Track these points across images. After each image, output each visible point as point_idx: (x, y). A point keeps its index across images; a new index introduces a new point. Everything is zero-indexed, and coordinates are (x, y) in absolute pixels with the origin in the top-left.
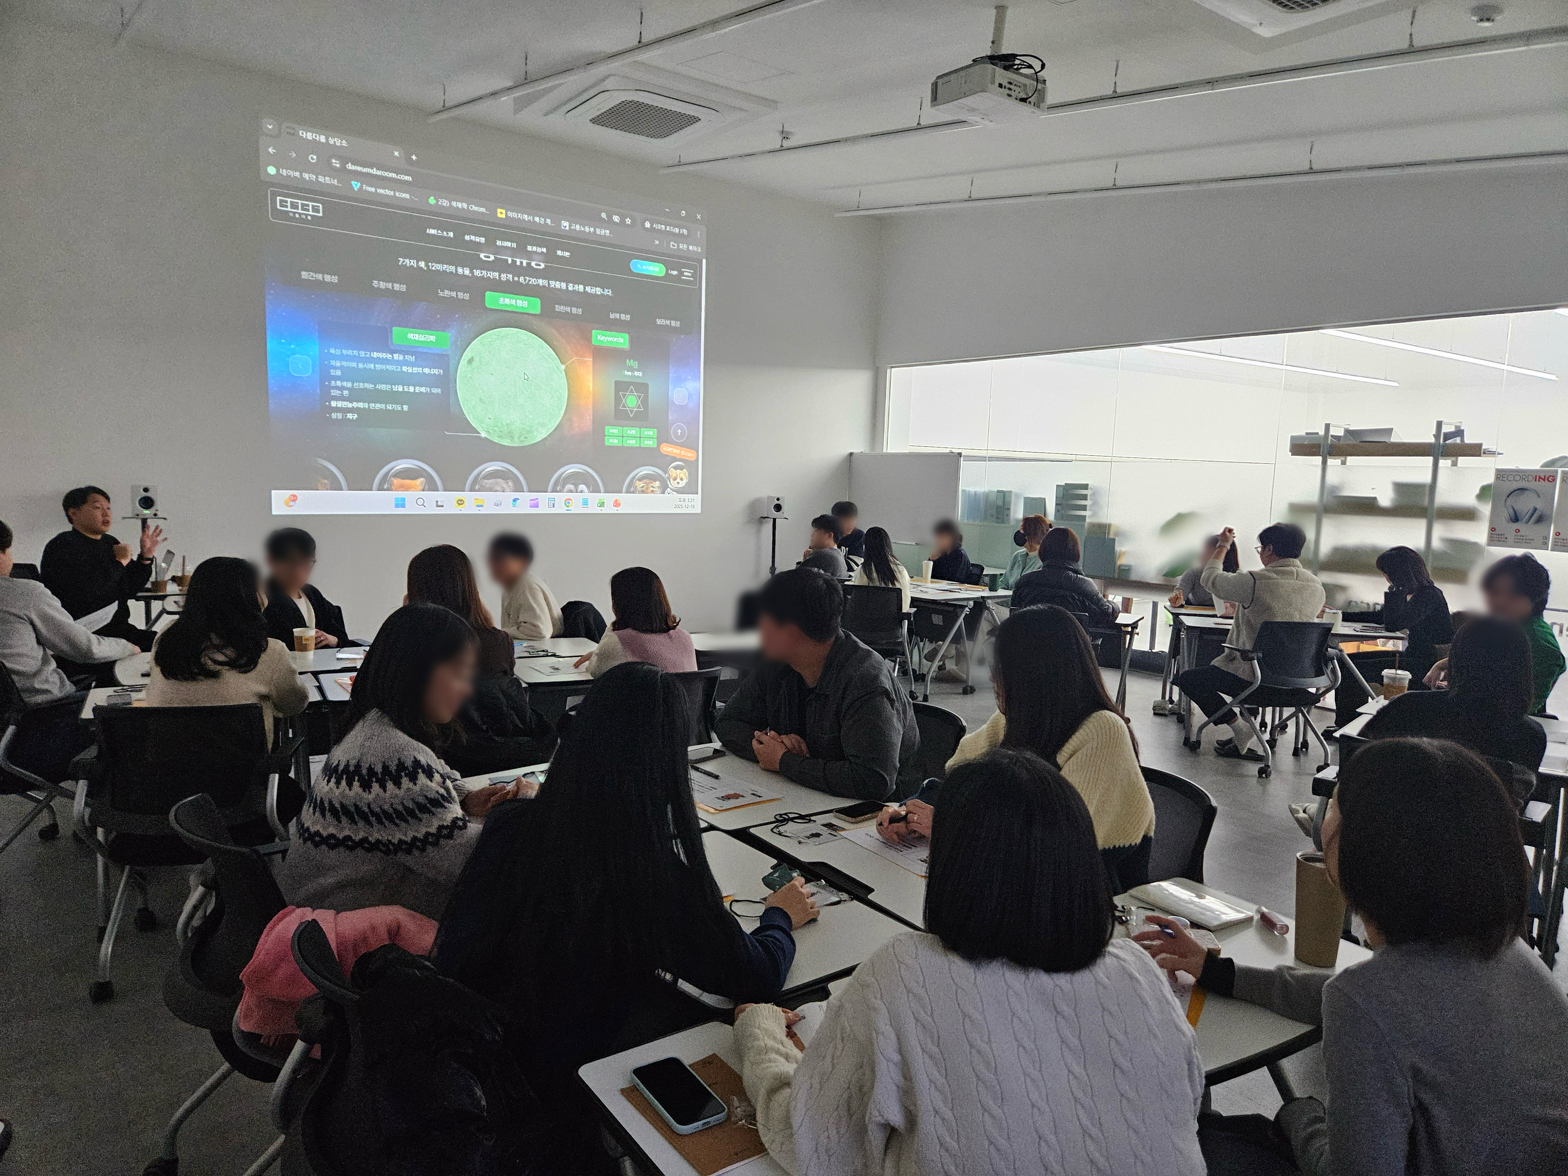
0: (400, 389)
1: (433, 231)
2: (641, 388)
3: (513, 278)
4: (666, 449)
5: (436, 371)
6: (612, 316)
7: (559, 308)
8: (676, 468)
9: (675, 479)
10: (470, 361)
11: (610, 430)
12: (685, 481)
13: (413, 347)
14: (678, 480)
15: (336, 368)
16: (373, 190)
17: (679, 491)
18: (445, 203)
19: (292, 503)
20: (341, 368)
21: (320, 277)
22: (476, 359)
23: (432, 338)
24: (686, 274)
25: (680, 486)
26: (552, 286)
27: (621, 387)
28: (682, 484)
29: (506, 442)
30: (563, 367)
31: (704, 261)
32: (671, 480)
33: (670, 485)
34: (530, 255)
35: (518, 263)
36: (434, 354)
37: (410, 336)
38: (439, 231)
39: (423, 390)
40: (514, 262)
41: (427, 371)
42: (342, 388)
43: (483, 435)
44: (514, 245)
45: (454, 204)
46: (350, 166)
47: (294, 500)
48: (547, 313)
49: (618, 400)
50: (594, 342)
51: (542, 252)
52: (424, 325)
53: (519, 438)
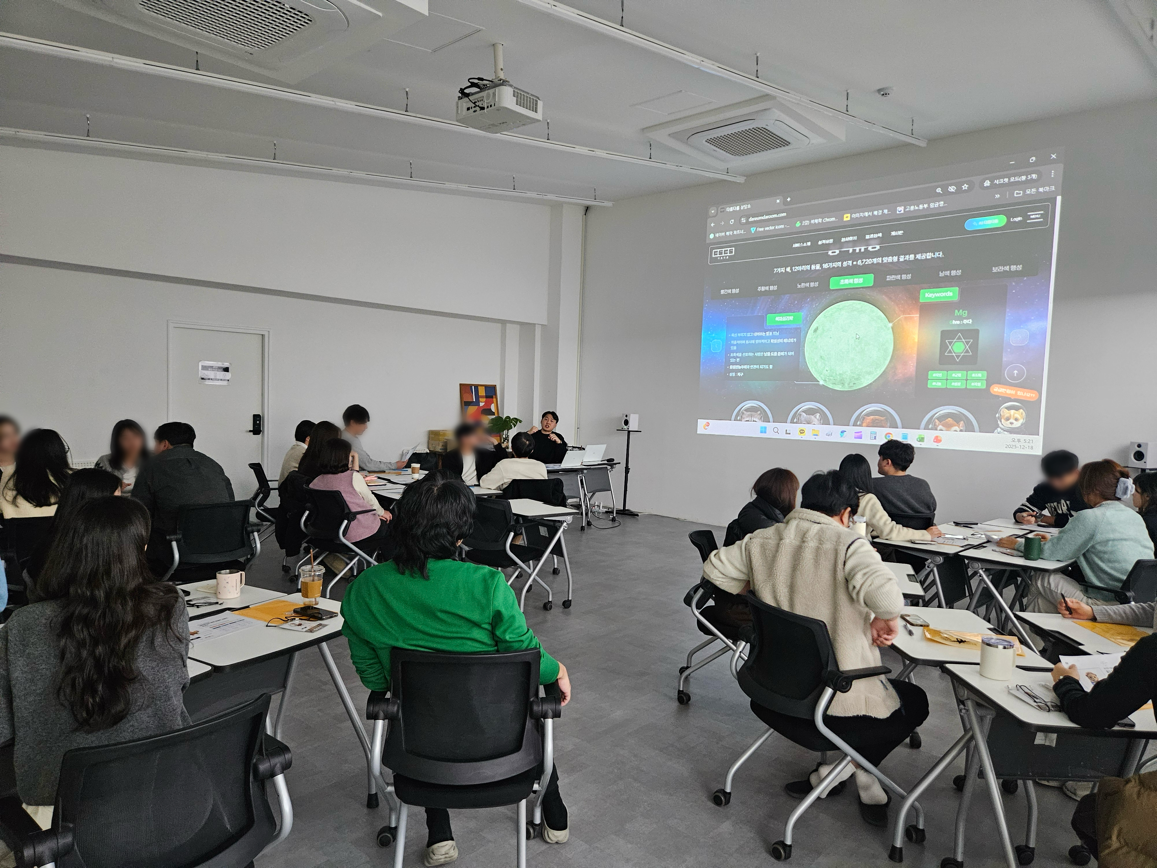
1: (796, 245)
2: (971, 335)
4: (997, 390)
5: (792, 340)
7: (889, 278)
9: (1008, 419)
11: (933, 374)
13: (779, 326)
16: (762, 229)
18: (806, 223)
19: (707, 427)
20: (737, 345)
21: (729, 291)
22: (820, 329)
23: (791, 318)
24: (1034, 216)
27: (947, 336)
28: (1017, 424)
29: (838, 388)
30: (891, 325)
32: (1003, 420)
33: (1000, 425)
34: (867, 242)
35: (857, 251)
36: (791, 329)
37: (777, 319)
38: (802, 244)
39: (782, 354)
40: (854, 250)
41: (786, 340)
42: (736, 358)
43: (821, 383)
44: (855, 238)
45: (813, 221)
46: (751, 219)
47: (708, 426)
48: (880, 284)
49: (943, 347)
50: (922, 300)
51: (879, 237)
52: (786, 310)
53: (849, 384)
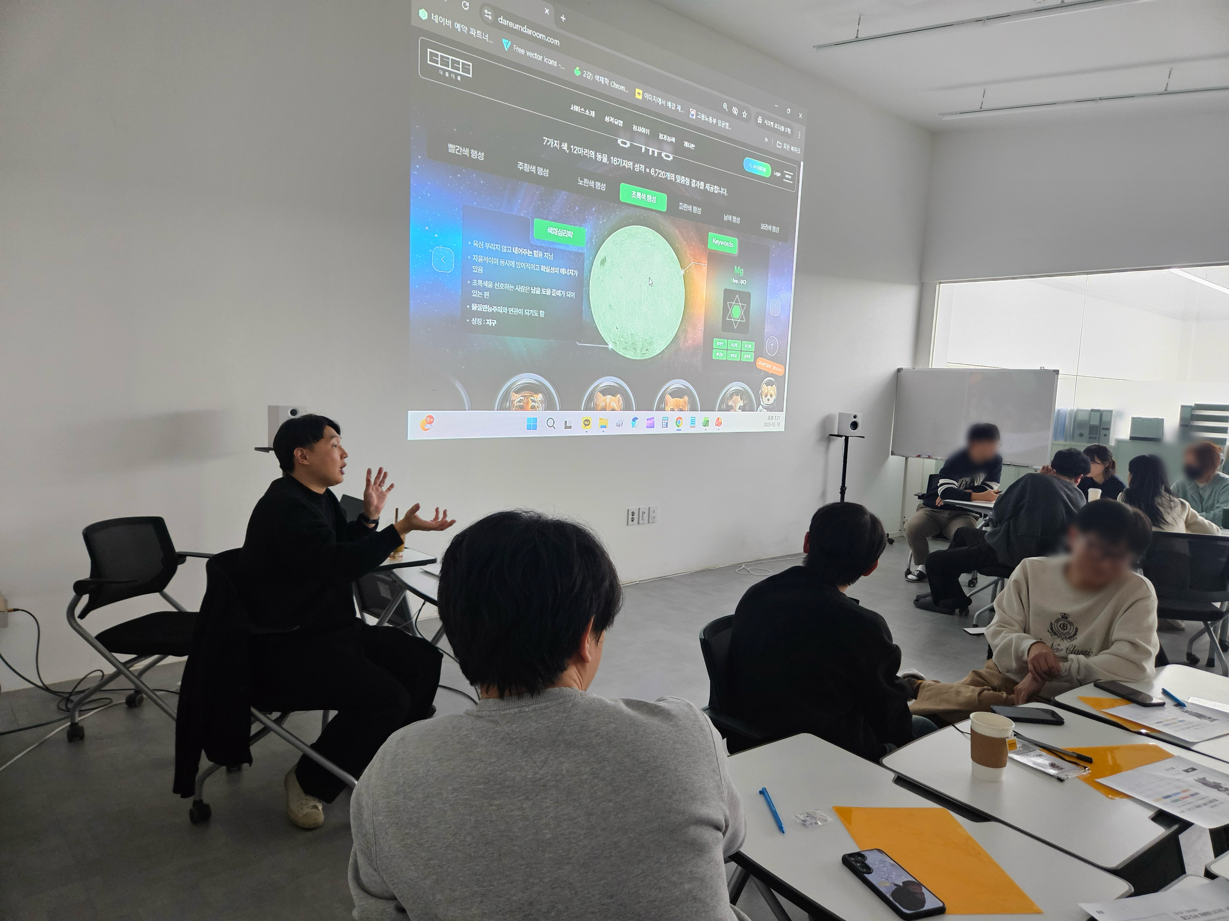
0: (538, 292)
1: (576, 108)
2: (745, 298)
3: (645, 170)
4: (763, 364)
5: (571, 272)
6: (726, 218)
7: (684, 207)
8: (768, 384)
10: (603, 261)
11: (718, 343)
12: (774, 397)
13: (553, 243)
14: (769, 397)
15: (479, 264)
16: (522, 51)
17: (769, 408)
18: (589, 75)
19: (428, 426)
20: (483, 264)
21: (466, 152)
22: (608, 260)
23: (570, 234)
24: (787, 176)
25: (771, 402)
26: (678, 181)
27: (729, 295)
29: (630, 355)
30: (683, 272)
31: (802, 163)
32: (763, 397)
33: (762, 403)
34: (660, 144)
35: (650, 153)
36: (570, 252)
37: (551, 230)
38: (582, 109)
39: (559, 293)
40: (647, 151)
41: (563, 271)
42: (483, 289)
43: (610, 346)
44: (648, 131)
45: (597, 77)
46: (502, 21)
47: (430, 423)
48: (672, 211)
49: (726, 310)
50: (710, 246)
51: (672, 142)
52: (562, 218)
53: (641, 350)
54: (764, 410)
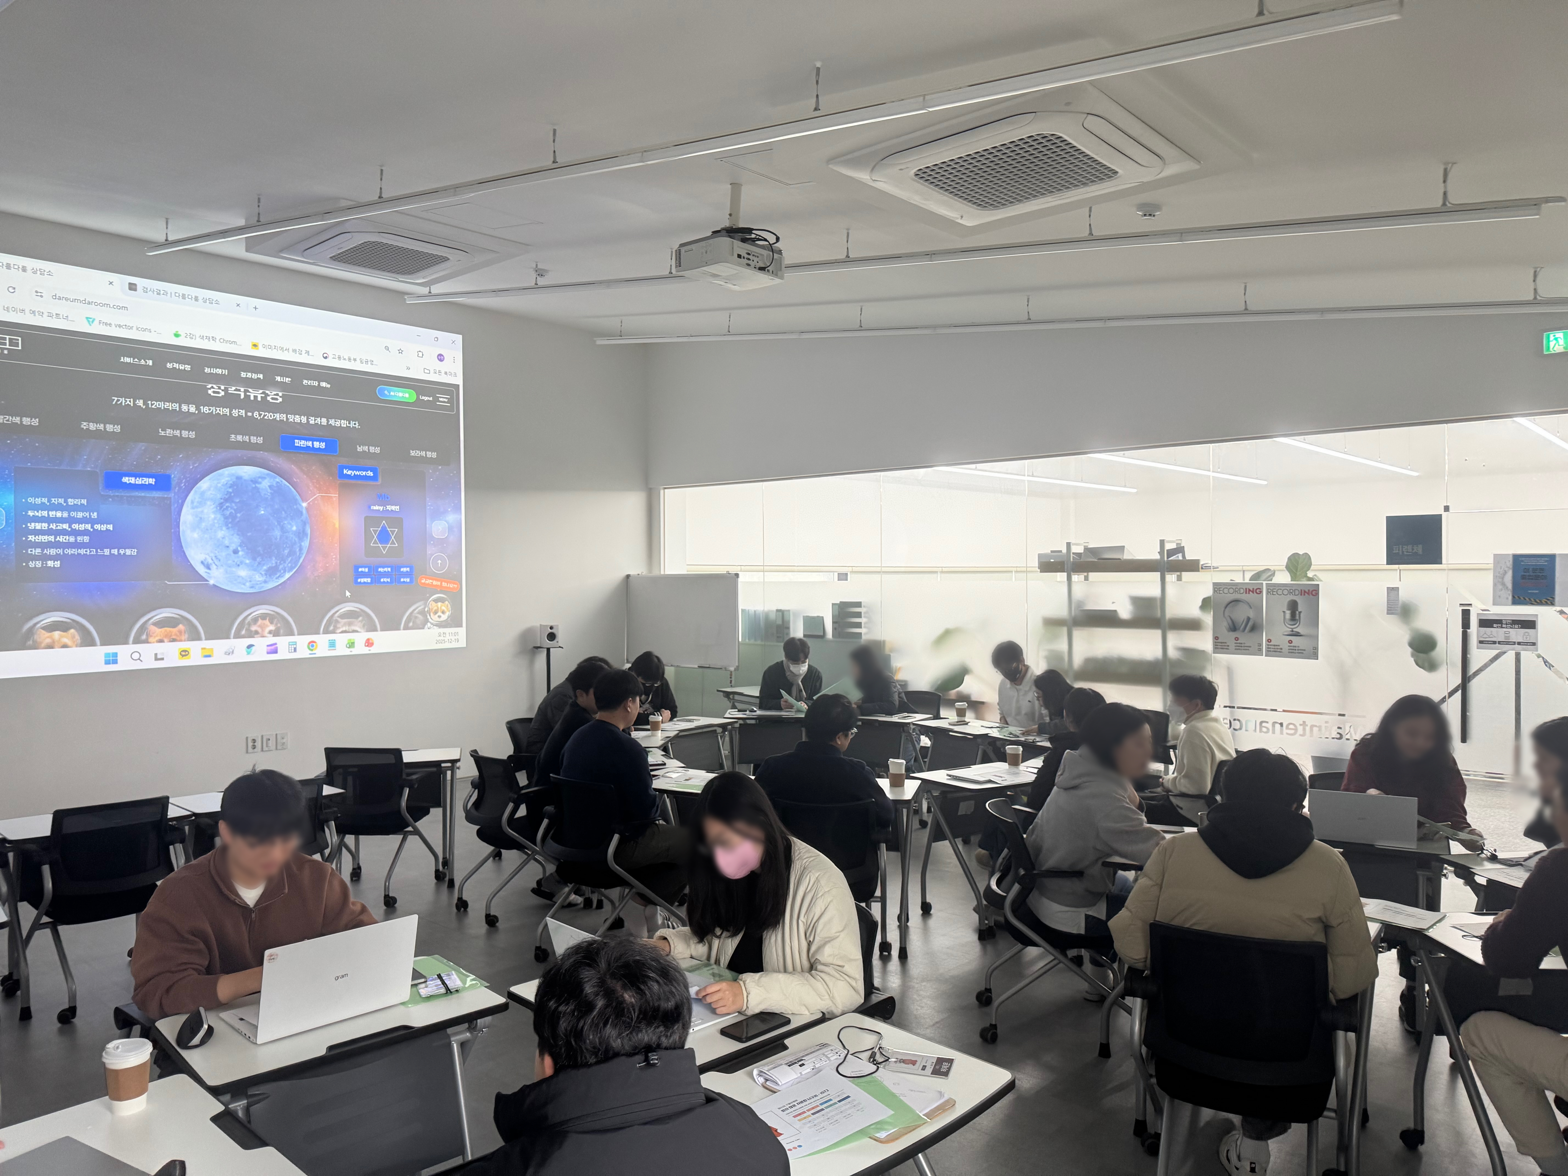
2: (395, 521)
3: (246, 414)
6: (359, 449)
8: (436, 601)
9: (436, 613)
10: (196, 503)
12: (448, 614)
14: (440, 614)
17: (440, 625)
24: (441, 400)
25: (441, 619)
26: (292, 420)
27: (372, 522)
28: (444, 617)
30: (305, 503)
31: (461, 389)
32: (432, 614)
33: (430, 620)
35: (252, 398)
40: (247, 397)
43: (212, 583)
49: (369, 537)
54: (435, 627)
